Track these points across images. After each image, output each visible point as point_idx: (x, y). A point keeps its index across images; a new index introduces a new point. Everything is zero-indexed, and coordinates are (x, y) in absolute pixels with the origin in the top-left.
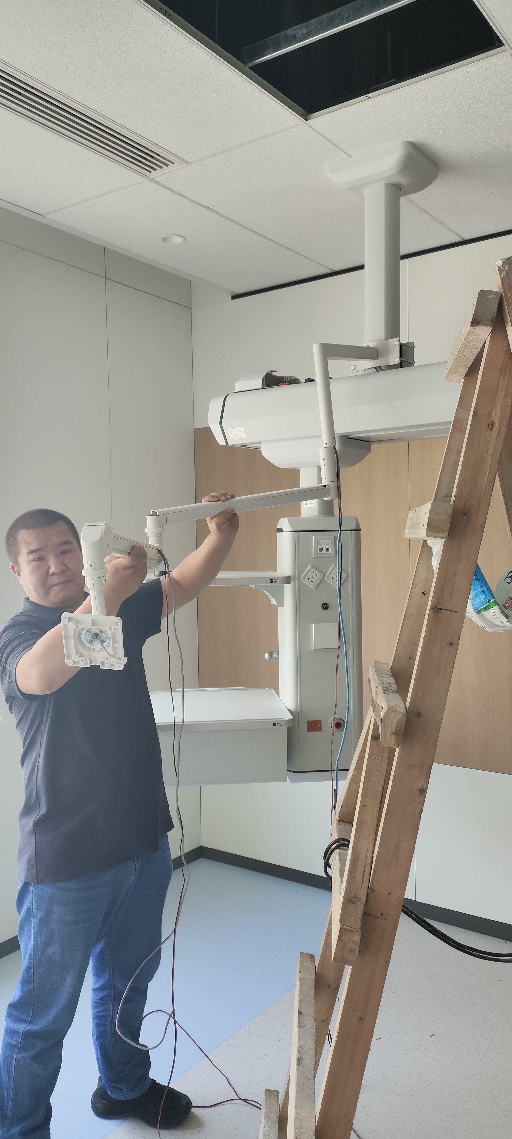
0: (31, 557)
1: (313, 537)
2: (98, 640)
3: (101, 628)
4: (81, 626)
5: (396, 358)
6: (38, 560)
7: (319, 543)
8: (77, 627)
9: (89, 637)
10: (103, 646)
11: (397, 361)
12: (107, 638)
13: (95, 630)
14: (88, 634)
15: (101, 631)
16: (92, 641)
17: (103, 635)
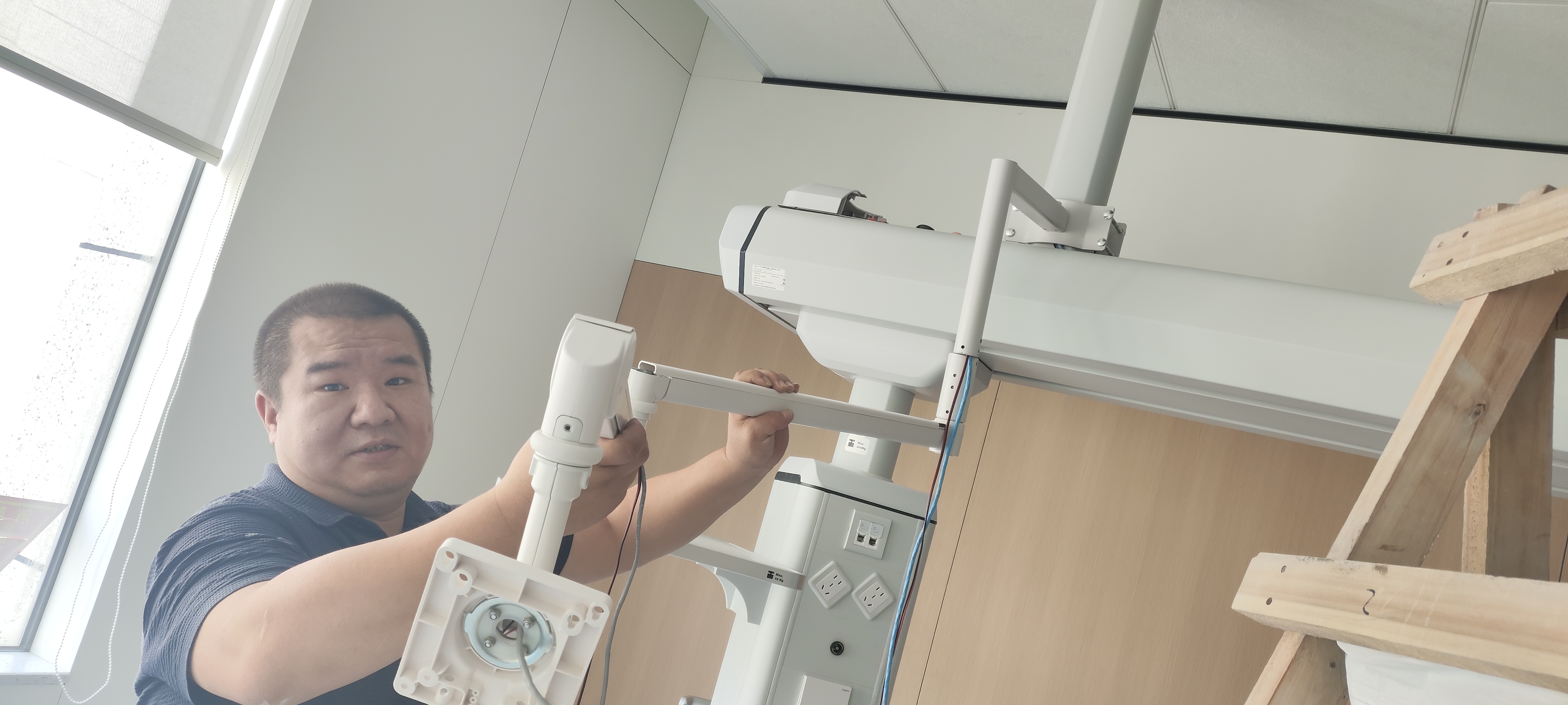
0: (316, 379)
1: (854, 510)
2: (514, 643)
3: (534, 611)
4: (483, 590)
5: (1098, 241)
6: (329, 390)
7: (862, 525)
8: (473, 590)
9: (489, 627)
10: (524, 663)
11: (1100, 245)
12: (541, 643)
13: (516, 612)
14: (494, 617)
15: (533, 620)
16: (493, 641)
17: (533, 633)
